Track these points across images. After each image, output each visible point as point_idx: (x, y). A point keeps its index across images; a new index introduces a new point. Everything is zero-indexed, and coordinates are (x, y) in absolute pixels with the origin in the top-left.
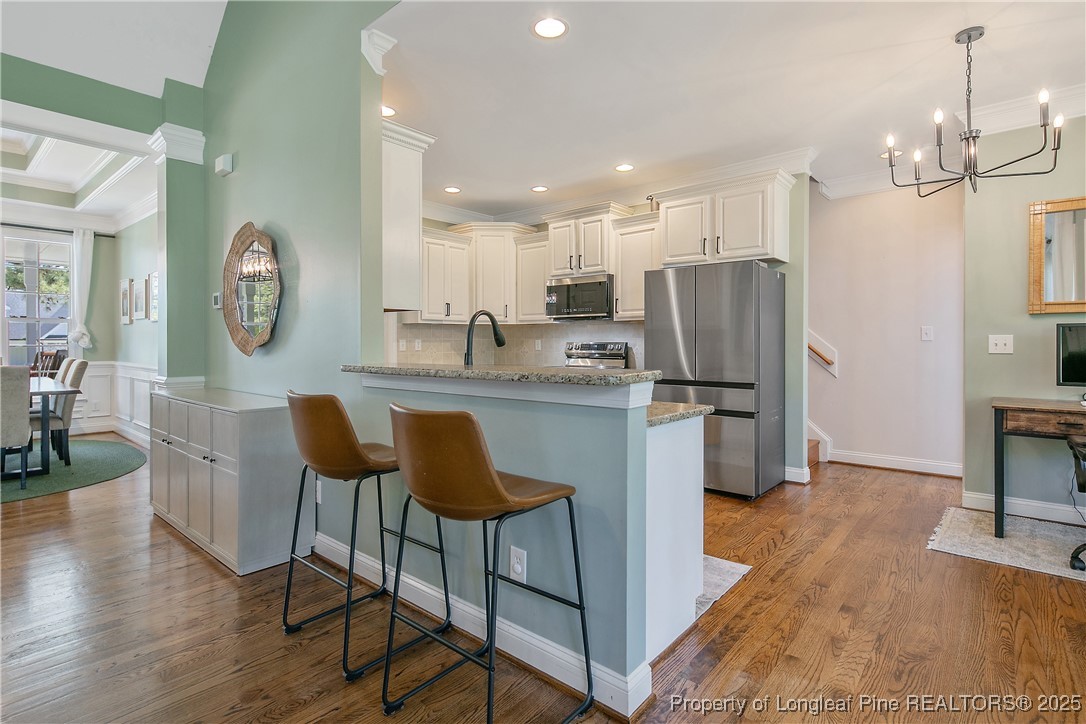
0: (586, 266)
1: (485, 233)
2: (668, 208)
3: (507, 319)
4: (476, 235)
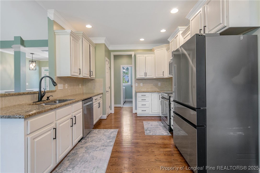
1: (157, 50)
2: (191, 21)
3: (164, 76)
4: (155, 51)
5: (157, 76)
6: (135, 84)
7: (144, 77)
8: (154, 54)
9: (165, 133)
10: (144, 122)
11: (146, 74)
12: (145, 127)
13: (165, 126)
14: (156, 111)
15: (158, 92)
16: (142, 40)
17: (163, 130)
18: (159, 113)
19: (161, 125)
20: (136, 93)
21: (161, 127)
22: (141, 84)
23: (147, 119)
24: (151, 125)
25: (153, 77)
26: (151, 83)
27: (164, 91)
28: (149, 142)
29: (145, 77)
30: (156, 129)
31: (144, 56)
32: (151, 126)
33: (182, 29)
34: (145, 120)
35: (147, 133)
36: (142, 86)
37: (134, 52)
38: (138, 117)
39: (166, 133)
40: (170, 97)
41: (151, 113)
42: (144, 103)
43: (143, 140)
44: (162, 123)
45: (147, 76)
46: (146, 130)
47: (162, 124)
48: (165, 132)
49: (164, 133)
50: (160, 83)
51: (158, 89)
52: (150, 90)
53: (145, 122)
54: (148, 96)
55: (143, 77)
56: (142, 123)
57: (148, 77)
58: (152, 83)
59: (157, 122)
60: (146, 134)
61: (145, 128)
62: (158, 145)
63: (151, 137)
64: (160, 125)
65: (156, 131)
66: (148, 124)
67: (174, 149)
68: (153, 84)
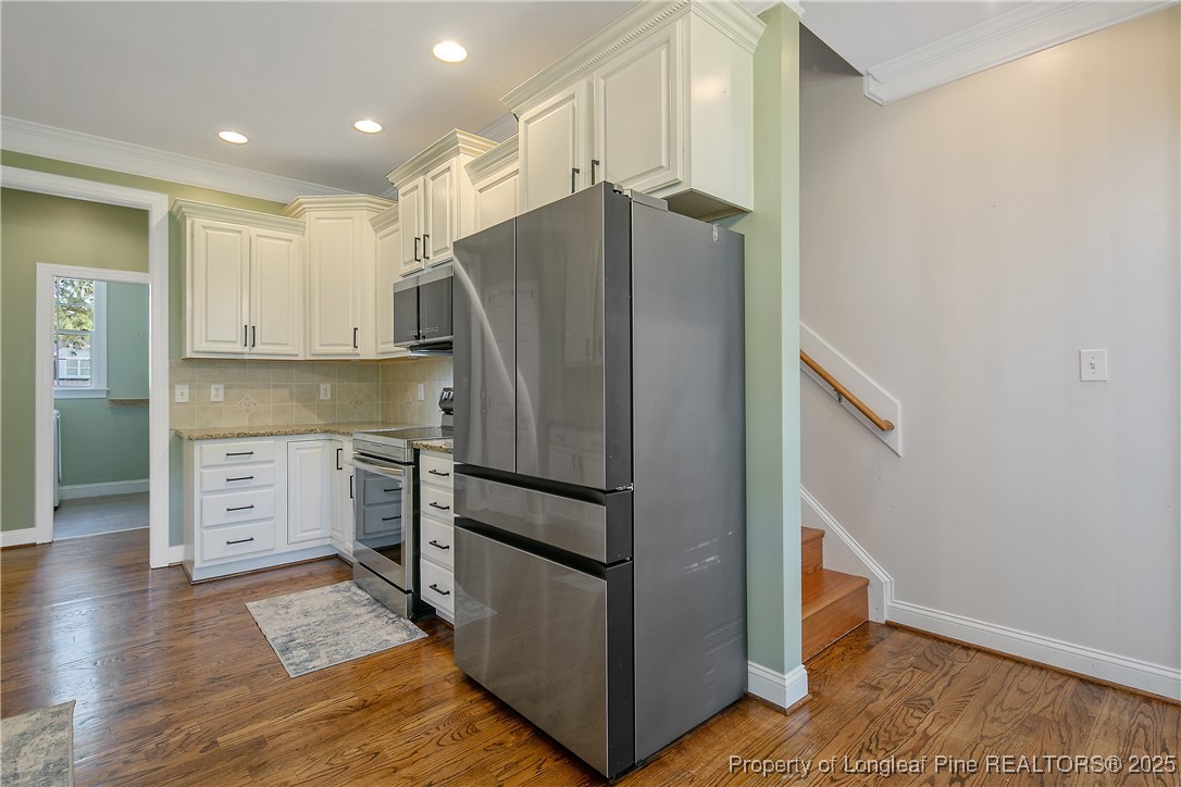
0: (435, 253)
1: (322, 214)
2: (528, 122)
3: (358, 351)
4: (310, 217)
5: (318, 349)
6: (172, 388)
7: (238, 347)
8: (301, 229)
9: (398, 634)
10: (250, 605)
11: (250, 334)
12: (273, 631)
13: (380, 601)
14: (317, 533)
15: (326, 432)
16: (233, 137)
17: (379, 622)
18: (328, 541)
19: (356, 598)
20: (179, 442)
21: (362, 610)
22: (213, 392)
23: (266, 584)
24: (306, 614)
25: (297, 355)
26: (275, 387)
27: (371, 423)
28: (330, 710)
29: (246, 349)
30: (337, 626)
31: (240, 232)
32: (306, 621)
33: (470, 147)
34: (253, 592)
35: (296, 663)
36: (221, 399)
37: (166, 196)
38: (197, 590)
39: (396, 632)
40: (417, 453)
41: (282, 547)
42: (240, 497)
43: (291, 712)
44: (360, 587)
45: (259, 348)
46: (286, 650)
47: (359, 592)
48: (390, 628)
49: (388, 638)
50: (329, 386)
51: (319, 416)
52: (269, 422)
53: (256, 603)
54: (271, 459)
55: (236, 347)
56: (240, 618)
57: (264, 349)
58: (285, 387)
59: (329, 588)
60: (290, 670)
61: (269, 637)
62: (385, 711)
63: (328, 680)
64: (351, 601)
65: (341, 637)
66: (283, 611)
67: (469, 699)
68: (287, 391)
